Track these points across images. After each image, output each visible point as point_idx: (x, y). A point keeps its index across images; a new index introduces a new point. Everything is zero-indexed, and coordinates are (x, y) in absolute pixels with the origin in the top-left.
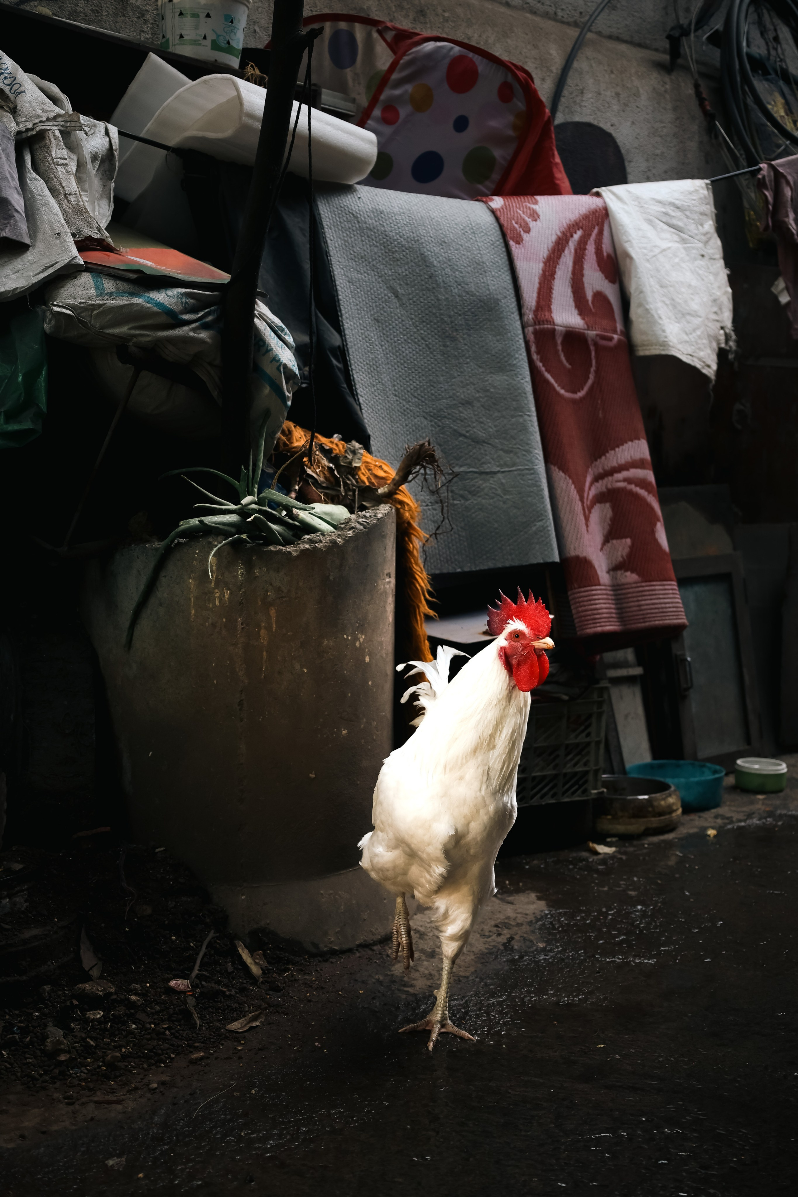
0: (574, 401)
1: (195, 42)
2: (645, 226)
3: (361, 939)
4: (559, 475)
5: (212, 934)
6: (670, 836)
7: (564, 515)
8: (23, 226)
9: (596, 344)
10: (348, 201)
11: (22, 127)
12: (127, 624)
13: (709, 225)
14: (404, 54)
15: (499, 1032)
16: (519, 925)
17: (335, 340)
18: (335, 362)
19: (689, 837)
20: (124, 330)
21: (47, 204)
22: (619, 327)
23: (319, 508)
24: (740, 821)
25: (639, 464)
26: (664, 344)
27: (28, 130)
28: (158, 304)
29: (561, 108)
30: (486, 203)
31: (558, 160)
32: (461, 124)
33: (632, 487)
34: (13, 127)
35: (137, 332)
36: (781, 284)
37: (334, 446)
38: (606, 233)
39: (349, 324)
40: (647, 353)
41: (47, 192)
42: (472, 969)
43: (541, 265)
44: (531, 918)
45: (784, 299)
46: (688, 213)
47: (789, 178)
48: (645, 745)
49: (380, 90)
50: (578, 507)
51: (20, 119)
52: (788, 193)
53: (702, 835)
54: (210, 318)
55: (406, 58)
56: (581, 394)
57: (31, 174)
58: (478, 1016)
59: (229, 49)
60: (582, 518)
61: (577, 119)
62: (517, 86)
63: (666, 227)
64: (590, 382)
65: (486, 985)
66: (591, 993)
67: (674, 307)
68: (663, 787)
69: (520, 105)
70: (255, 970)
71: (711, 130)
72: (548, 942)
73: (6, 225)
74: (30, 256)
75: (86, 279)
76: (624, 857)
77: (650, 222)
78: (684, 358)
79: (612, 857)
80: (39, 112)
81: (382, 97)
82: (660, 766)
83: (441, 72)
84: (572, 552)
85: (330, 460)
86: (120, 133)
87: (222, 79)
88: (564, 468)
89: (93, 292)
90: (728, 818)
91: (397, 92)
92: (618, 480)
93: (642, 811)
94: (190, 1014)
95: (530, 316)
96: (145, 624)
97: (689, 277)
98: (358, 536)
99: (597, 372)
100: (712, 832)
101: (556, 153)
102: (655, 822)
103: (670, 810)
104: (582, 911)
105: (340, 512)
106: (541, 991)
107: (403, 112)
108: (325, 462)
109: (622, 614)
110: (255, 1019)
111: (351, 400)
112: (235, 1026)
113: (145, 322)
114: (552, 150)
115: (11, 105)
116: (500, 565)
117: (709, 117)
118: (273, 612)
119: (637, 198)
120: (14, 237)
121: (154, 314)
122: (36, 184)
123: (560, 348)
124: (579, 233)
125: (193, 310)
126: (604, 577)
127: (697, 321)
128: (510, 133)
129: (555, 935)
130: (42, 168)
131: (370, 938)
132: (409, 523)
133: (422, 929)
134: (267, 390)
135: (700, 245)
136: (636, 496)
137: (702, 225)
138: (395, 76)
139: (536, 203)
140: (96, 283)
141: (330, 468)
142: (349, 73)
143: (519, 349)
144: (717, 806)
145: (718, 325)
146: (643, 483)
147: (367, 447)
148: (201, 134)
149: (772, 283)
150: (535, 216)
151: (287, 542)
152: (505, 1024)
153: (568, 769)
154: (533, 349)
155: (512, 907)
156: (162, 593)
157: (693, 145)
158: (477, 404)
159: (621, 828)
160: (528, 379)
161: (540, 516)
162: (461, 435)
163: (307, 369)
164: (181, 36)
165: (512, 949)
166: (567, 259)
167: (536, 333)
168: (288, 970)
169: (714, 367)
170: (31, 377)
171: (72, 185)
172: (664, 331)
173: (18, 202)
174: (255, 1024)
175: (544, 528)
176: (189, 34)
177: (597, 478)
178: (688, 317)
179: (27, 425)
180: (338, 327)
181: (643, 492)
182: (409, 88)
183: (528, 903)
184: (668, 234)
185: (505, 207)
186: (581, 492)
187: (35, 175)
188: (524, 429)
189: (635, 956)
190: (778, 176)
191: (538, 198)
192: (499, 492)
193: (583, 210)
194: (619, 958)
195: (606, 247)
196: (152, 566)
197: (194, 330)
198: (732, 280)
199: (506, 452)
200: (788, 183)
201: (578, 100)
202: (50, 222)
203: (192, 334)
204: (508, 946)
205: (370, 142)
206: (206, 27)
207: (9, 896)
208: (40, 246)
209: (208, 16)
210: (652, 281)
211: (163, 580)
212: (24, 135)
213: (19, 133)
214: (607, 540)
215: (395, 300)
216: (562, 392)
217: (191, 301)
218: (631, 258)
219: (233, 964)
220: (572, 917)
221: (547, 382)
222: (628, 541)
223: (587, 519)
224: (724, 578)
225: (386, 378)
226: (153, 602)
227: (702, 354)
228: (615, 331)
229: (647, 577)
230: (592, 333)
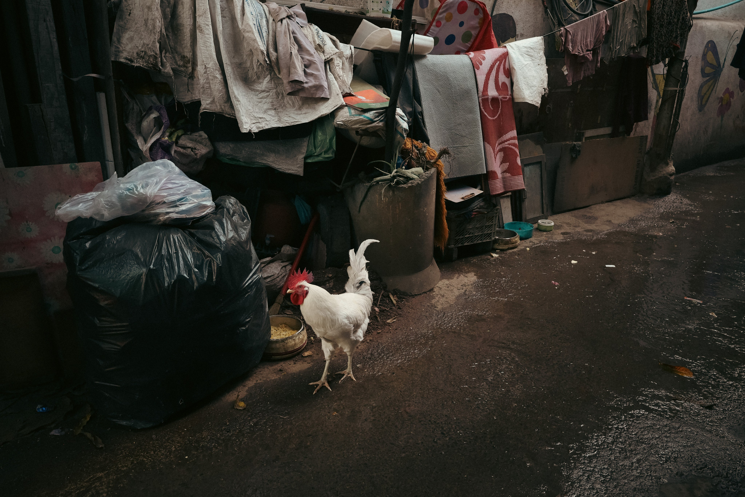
0: (493, 120)
1: (377, 11)
2: (520, 57)
3: (424, 291)
4: (487, 145)
5: (383, 292)
6: (515, 250)
7: (488, 158)
8: (328, 93)
9: (501, 100)
10: (424, 61)
11: (326, 58)
12: (359, 206)
13: (542, 53)
14: (444, 3)
15: (461, 324)
16: (468, 285)
17: (420, 109)
18: (419, 116)
19: (521, 250)
20: (357, 126)
21: (334, 84)
22: (510, 93)
23: (414, 170)
24: (537, 244)
25: (513, 138)
26: (524, 98)
27: (328, 58)
28: (367, 118)
29: (495, 9)
30: (468, 55)
31: (493, 33)
32: (461, 24)
33: (510, 146)
34: (324, 58)
35: (361, 126)
36: (565, 68)
37: (419, 145)
38: (507, 61)
39: (423, 103)
40: (518, 101)
41: (334, 79)
42: (454, 302)
43: (485, 76)
44: (472, 283)
45: (566, 73)
46: (535, 50)
47: (571, 32)
48: (511, 216)
49: (435, 16)
50: (493, 155)
51: (325, 55)
52: (570, 37)
53: (525, 250)
54: (382, 118)
55: (444, 5)
56: (496, 117)
57: (329, 73)
58: (455, 319)
59: (387, 12)
60: (494, 158)
61: (500, 12)
62: (480, 10)
63: (527, 56)
64: (499, 113)
65: (458, 307)
66: (487, 311)
67: (528, 85)
68: (514, 234)
69: (481, 15)
70: (394, 302)
71: (546, 12)
72: (477, 292)
73: (323, 93)
74: (330, 102)
75: (346, 109)
76: (501, 258)
77: (522, 55)
78: (530, 102)
79: (497, 258)
80: (331, 52)
81: (436, 18)
82: (515, 223)
83: (456, 8)
84: (490, 169)
85: (418, 150)
86: (354, 47)
87: (386, 30)
88: (489, 143)
89: (348, 114)
90: (534, 243)
91: (441, 16)
92: (506, 145)
93: (507, 243)
94: (377, 318)
95: (480, 94)
96: (364, 207)
97: (534, 73)
98: (425, 181)
99: (501, 109)
100: (528, 249)
101: (492, 31)
102: (511, 246)
103: (516, 242)
104: (487, 280)
105: (420, 170)
106: (473, 310)
107: (443, 22)
108: (416, 151)
109: (505, 186)
110: (394, 319)
111: (424, 128)
112: (389, 321)
113: (364, 123)
114: (491, 30)
115: (323, 50)
116: (468, 175)
117: (546, 8)
118: (400, 204)
119: (518, 47)
120: (325, 97)
121: (366, 121)
122: (331, 76)
123: (490, 103)
124: (498, 62)
125: (378, 117)
126: (500, 175)
127: (535, 88)
128: (478, 25)
129: (478, 289)
130: (332, 70)
131: (426, 290)
132: (441, 171)
133: (441, 287)
134: (399, 136)
135: (539, 61)
136: (511, 149)
137: (539, 53)
138: (440, 11)
139: (485, 53)
140: (349, 111)
141: (417, 153)
142: (425, 10)
143: (476, 105)
144: (531, 237)
145: (542, 88)
146: (514, 145)
147: (429, 145)
148: (379, 46)
149: (562, 67)
150: (484, 58)
151: (405, 183)
152: (463, 322)
153: (485, 232)
154: (481, 105)
155: (467, 278)
156: (369, 198)
157: (540, 16)
158: (463, 124)
159: (501, 248)
160: (479, 115)
161: (481, 159)
162: (458, 135)
163: (411, 119)
164: (373, 9)
165: (466, 294)
166: (494, 72)
167: (482, 100)
168: (403, 301)
169: (540, 102)
170: (331, 140)
171: (340, 73)
172: (524, 94)
173: (325, 84)
174: (395, 320)
175: (482, 163)
176: (376, 9)
177: (499, 144)
178: (533, 88)
179: (330, 155)
180: (420, 105)
181: (513, 147)
182: (445, 14)
183: (472, 277)
184: (528, 58)
185: (475, 56)
186: (494, 150)
187: (331, 73)
188: (477, 132)
189: (501, 297)
190: (567, 31)
191: (485, 50)
192: (469, 152)
193: (500, 54)
194: (496, 298)
195: (507, 66)
196: (366, 190)
197: (378, 123)
198: (548, 71)
199: (471, 139)
200: (570, 34)
201: (501, 6)
202: (335, 90)
203: (377, 125)
204: (465, 293)
205: (432, 41)
206: (381, 6)
207: (328, 283)
208: (332, 98)
209: (381, 2)
210: (521, 77)
211: (369, 195)
212: (327, 60)
213: (325, 59)
214: (501, 163)
215: (438, 93)
216: (490, 118)
217: (377, 114)
218: (515, 69)
219: (388, 300)
220: (484, 283)
221: (485, 115)
222: (508, 163)
223: (495, 158)
224: (540, 163)
225: (435, 119)
226: (366, 200)
227: (536, 99)
228: (508, 95)
229: (513, 175)
230: (500, 97)
